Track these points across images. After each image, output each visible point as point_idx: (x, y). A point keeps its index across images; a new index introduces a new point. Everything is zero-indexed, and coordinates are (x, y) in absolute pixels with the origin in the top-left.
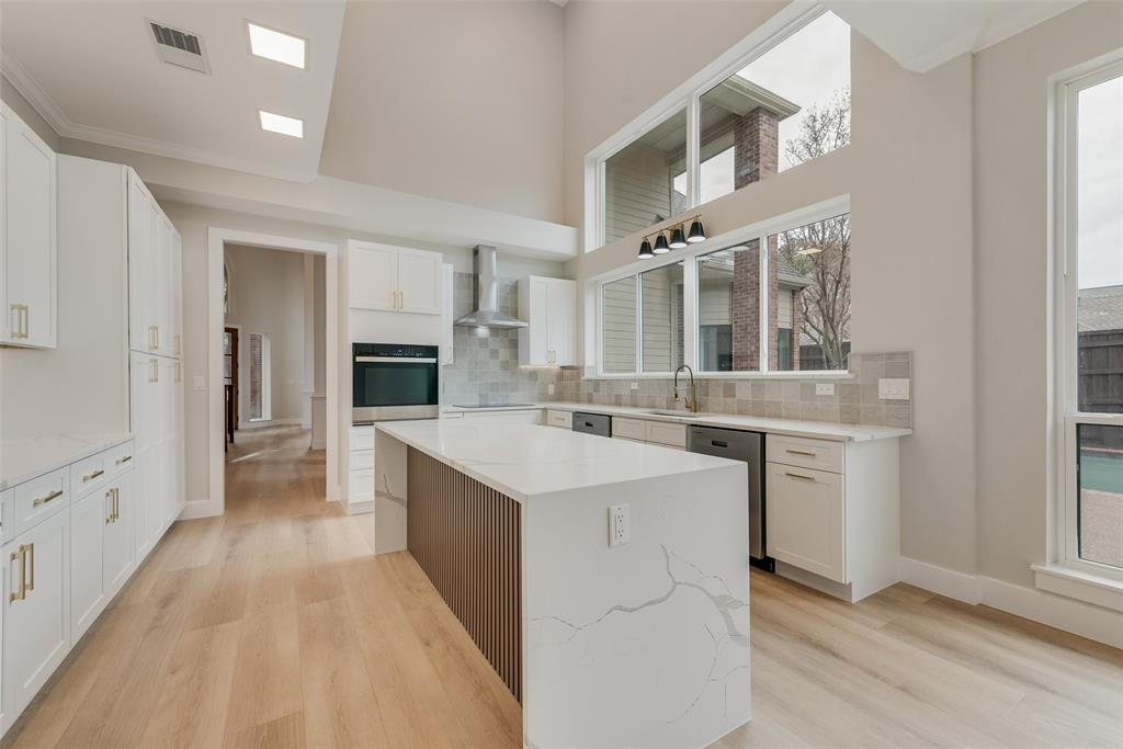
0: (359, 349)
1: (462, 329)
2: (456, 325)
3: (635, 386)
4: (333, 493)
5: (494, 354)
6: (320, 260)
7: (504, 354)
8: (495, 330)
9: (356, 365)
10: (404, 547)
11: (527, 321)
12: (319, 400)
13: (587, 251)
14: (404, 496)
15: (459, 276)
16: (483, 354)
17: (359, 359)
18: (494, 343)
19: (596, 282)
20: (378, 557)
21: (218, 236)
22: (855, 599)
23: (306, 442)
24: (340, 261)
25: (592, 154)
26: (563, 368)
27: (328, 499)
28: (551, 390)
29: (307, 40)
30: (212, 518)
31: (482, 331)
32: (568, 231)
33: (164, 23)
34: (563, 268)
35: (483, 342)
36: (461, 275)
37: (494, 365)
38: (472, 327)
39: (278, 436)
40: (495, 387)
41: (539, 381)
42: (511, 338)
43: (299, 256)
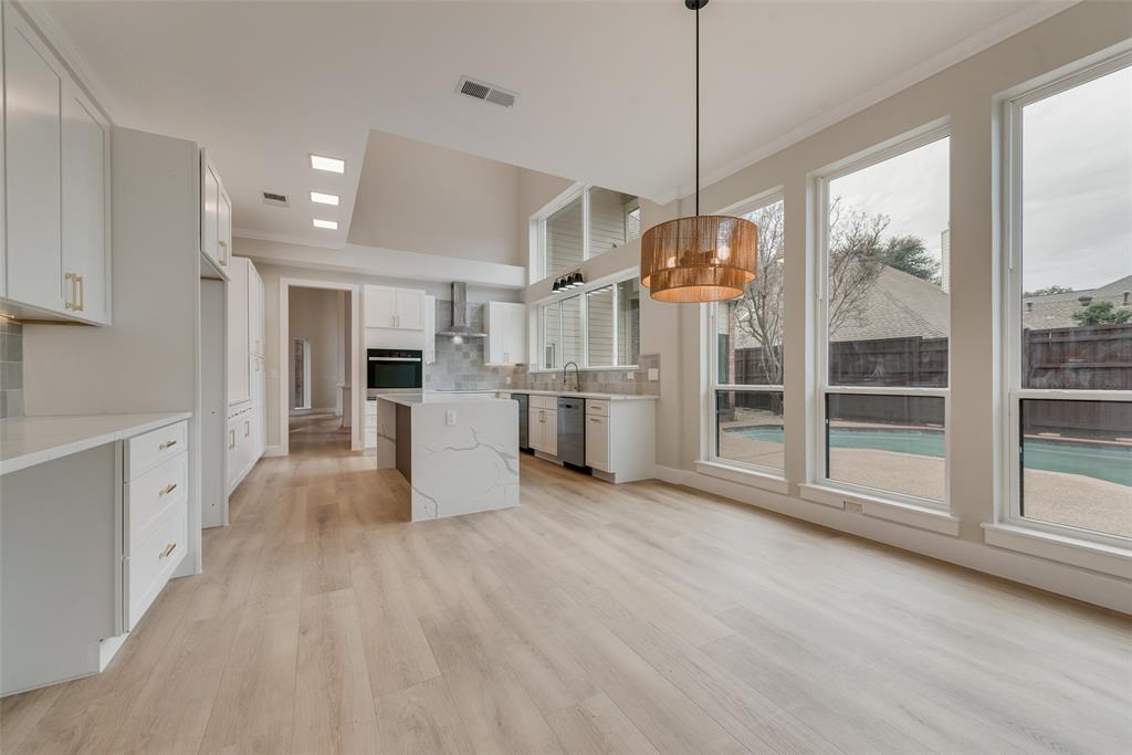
0: (371, 352)
1: (442, 339)
2: (437, 335)
3: (554, 377)
4: (355, 446)
5: (466, 355)
6: (348, 294)
7: (473, 355)
8: (467, 339)
9: (369, 363)
10: (394, 466)
11: (488, 333)
12: (347, 390)
13: (531, 283)
14: (394, 437)
15: (439, 303)
16: (458, 356)
17: (371, 359)
18: (466, 348)
19: (538, 305)
20: (378, 470)
21: (286, 282)
22: (617, 481)
23: (339, 422)
24: (361, 296)
25: (536, 216)
26: (518, 365)
27: (353, 449)
28: (509, 380)
29: (340, 197)
30: (282, 457)
31: (458, 340)
32: (519, 270)
33: (270, 192)
34: (516, 295)
35: (458, 348)
36: (442, 302)
37: (466, 363)
38: (450, 338)
39: (317, 419)
40: (467, 378)
41: (500, 375)
42: (478, 344)
43: (335, 292)
